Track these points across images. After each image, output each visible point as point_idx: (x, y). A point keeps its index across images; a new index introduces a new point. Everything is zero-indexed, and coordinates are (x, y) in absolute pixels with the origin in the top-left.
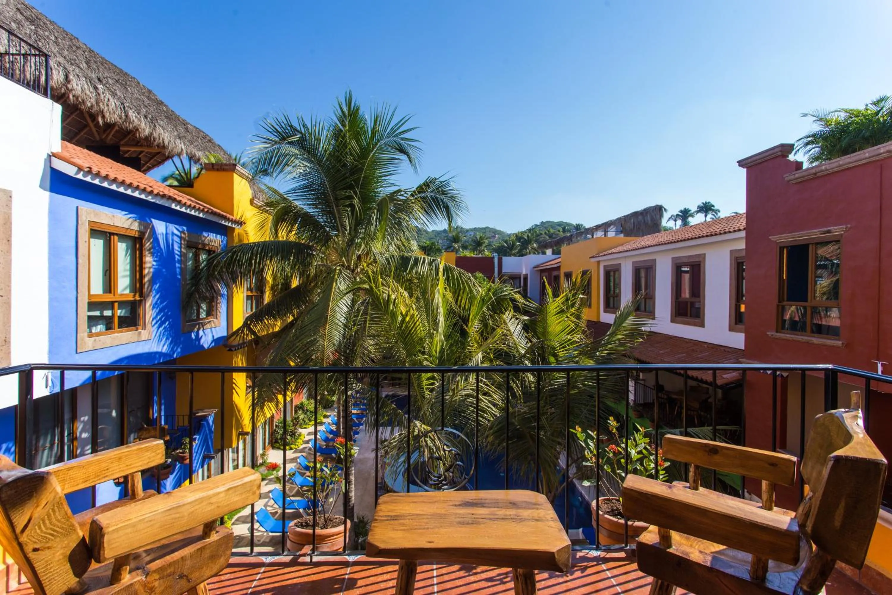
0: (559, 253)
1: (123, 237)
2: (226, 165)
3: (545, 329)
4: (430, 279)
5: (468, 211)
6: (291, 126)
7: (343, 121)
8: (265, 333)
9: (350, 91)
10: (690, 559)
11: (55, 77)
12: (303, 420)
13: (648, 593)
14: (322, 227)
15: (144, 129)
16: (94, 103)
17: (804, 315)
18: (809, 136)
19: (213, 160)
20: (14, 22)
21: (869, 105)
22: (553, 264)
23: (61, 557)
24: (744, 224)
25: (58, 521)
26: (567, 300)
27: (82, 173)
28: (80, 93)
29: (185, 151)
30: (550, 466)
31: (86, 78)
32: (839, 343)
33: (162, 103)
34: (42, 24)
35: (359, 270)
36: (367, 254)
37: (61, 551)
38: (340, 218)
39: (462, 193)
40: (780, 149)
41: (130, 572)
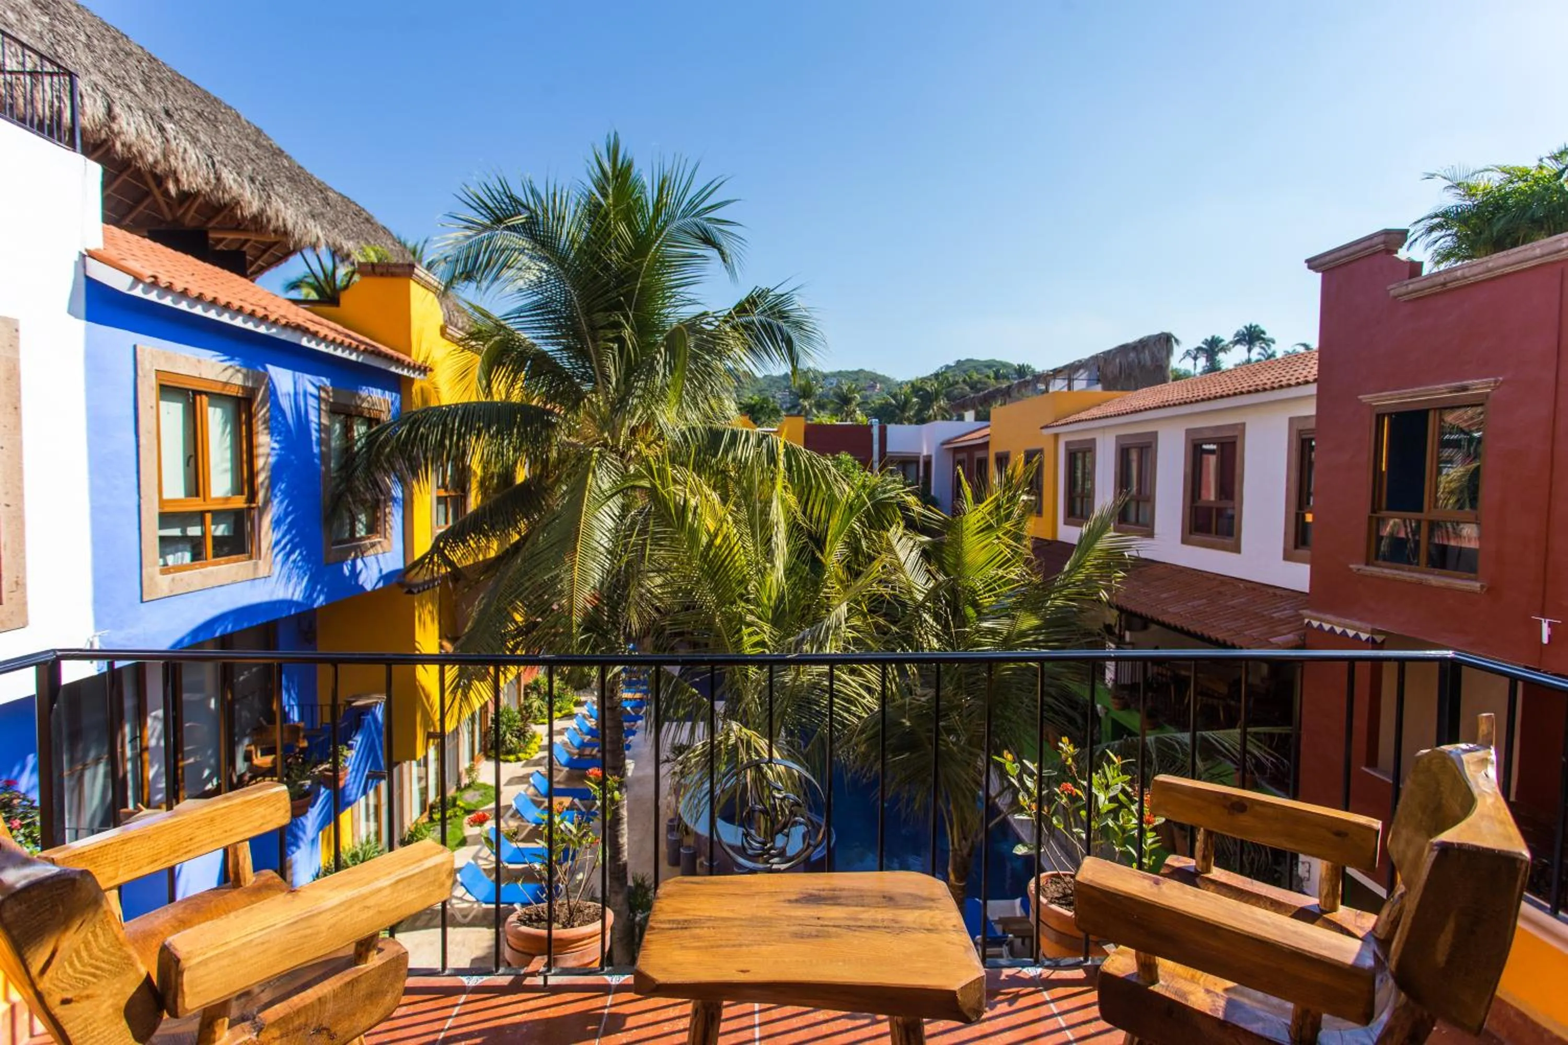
0: (987, 418)
1: (217, 398)
2: (396, 265)
3: (959, 557)
4: (757, 472)
5: (826, 347)
6: (511, 197)
7: (604, 188)
8: (471, 561)
9: (616, 133)
10: (1189, 1004)
11: (88, 110)
12: (539, 710)
13: (1122, 1041)
14: (569, 378)
15: (250, 203)
16: (160, 157)
17: (1416, 532)
18: (1436, 216)
19: (374, 259)
20: (13, 9)
21: (1546, 160)
22: (975, 438)
23: (111, 1010)
24: (1315, 371)
25: (103, 951)
26: (998, 507)
27: (141, 286)
28: (133, 139)
29: (323, 241)
30: (965, 796)
31: (144, 111)
32: (1476, 586)
33: (279, 153)
34: (62, 11)
35: (633, 453)
36: (647, 425)
37: (110, 1002)
38: (599, 362)
39: (815, 315)
40: (1382, 238)
41: (230, 1026)
